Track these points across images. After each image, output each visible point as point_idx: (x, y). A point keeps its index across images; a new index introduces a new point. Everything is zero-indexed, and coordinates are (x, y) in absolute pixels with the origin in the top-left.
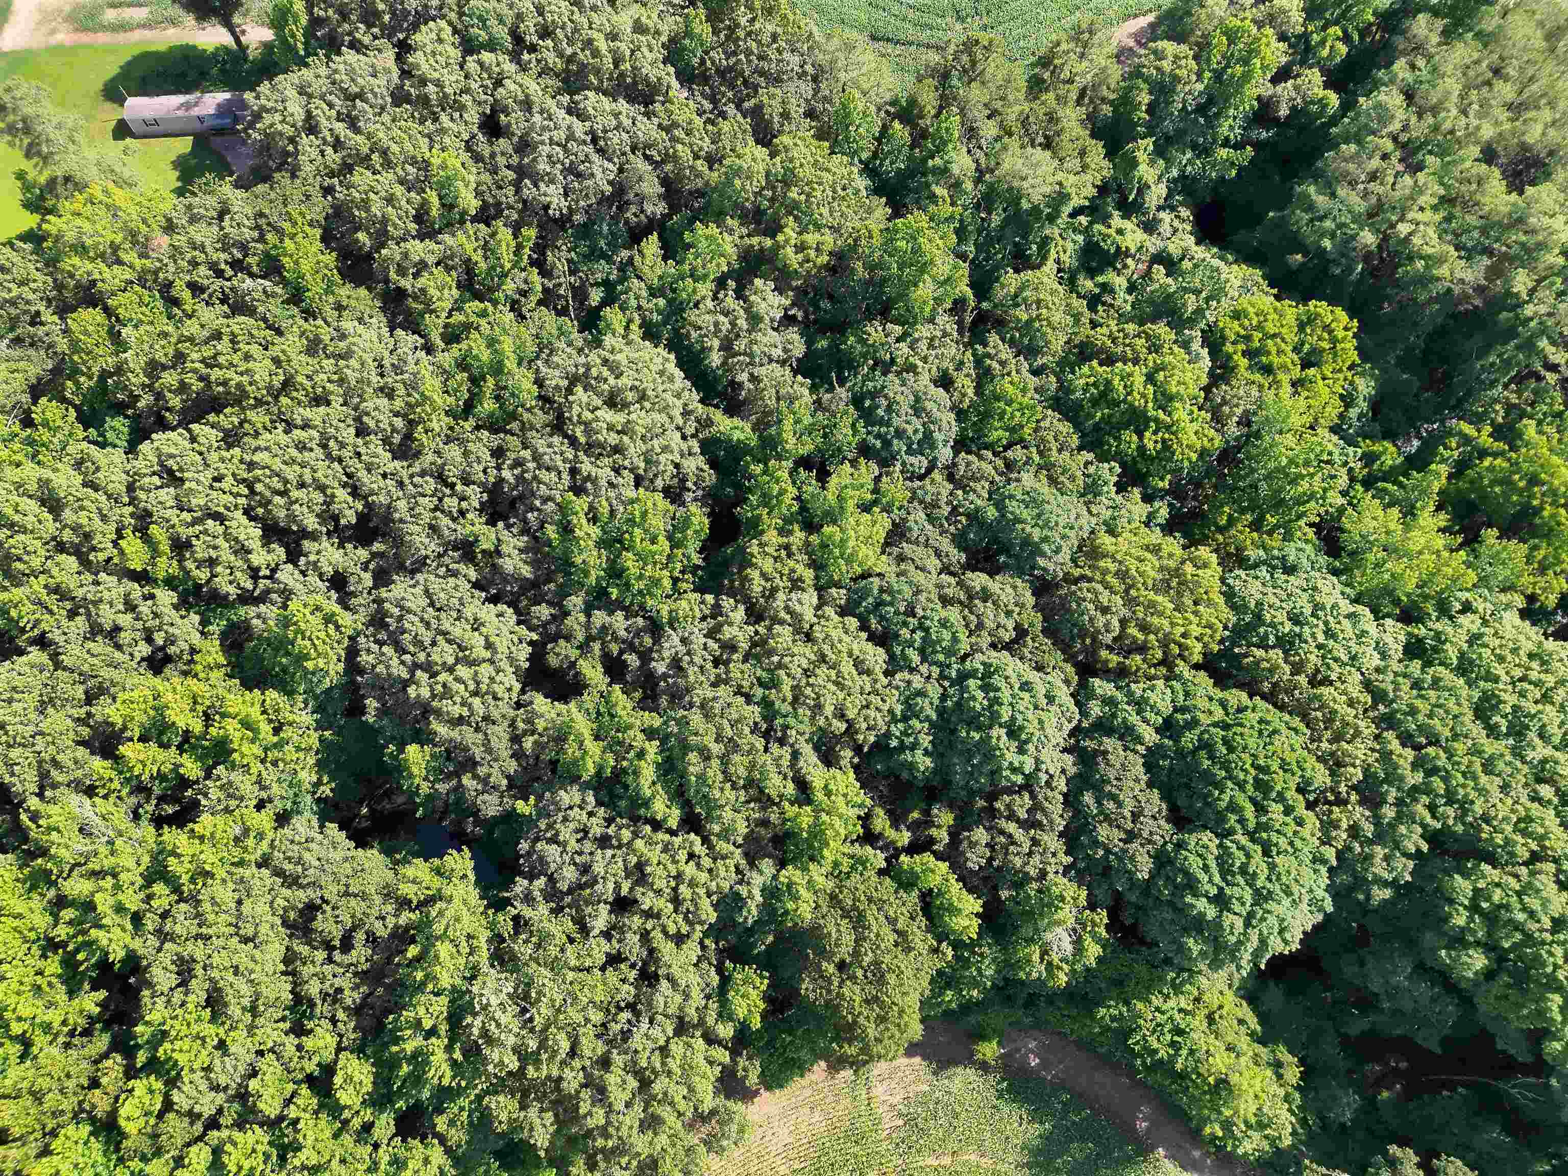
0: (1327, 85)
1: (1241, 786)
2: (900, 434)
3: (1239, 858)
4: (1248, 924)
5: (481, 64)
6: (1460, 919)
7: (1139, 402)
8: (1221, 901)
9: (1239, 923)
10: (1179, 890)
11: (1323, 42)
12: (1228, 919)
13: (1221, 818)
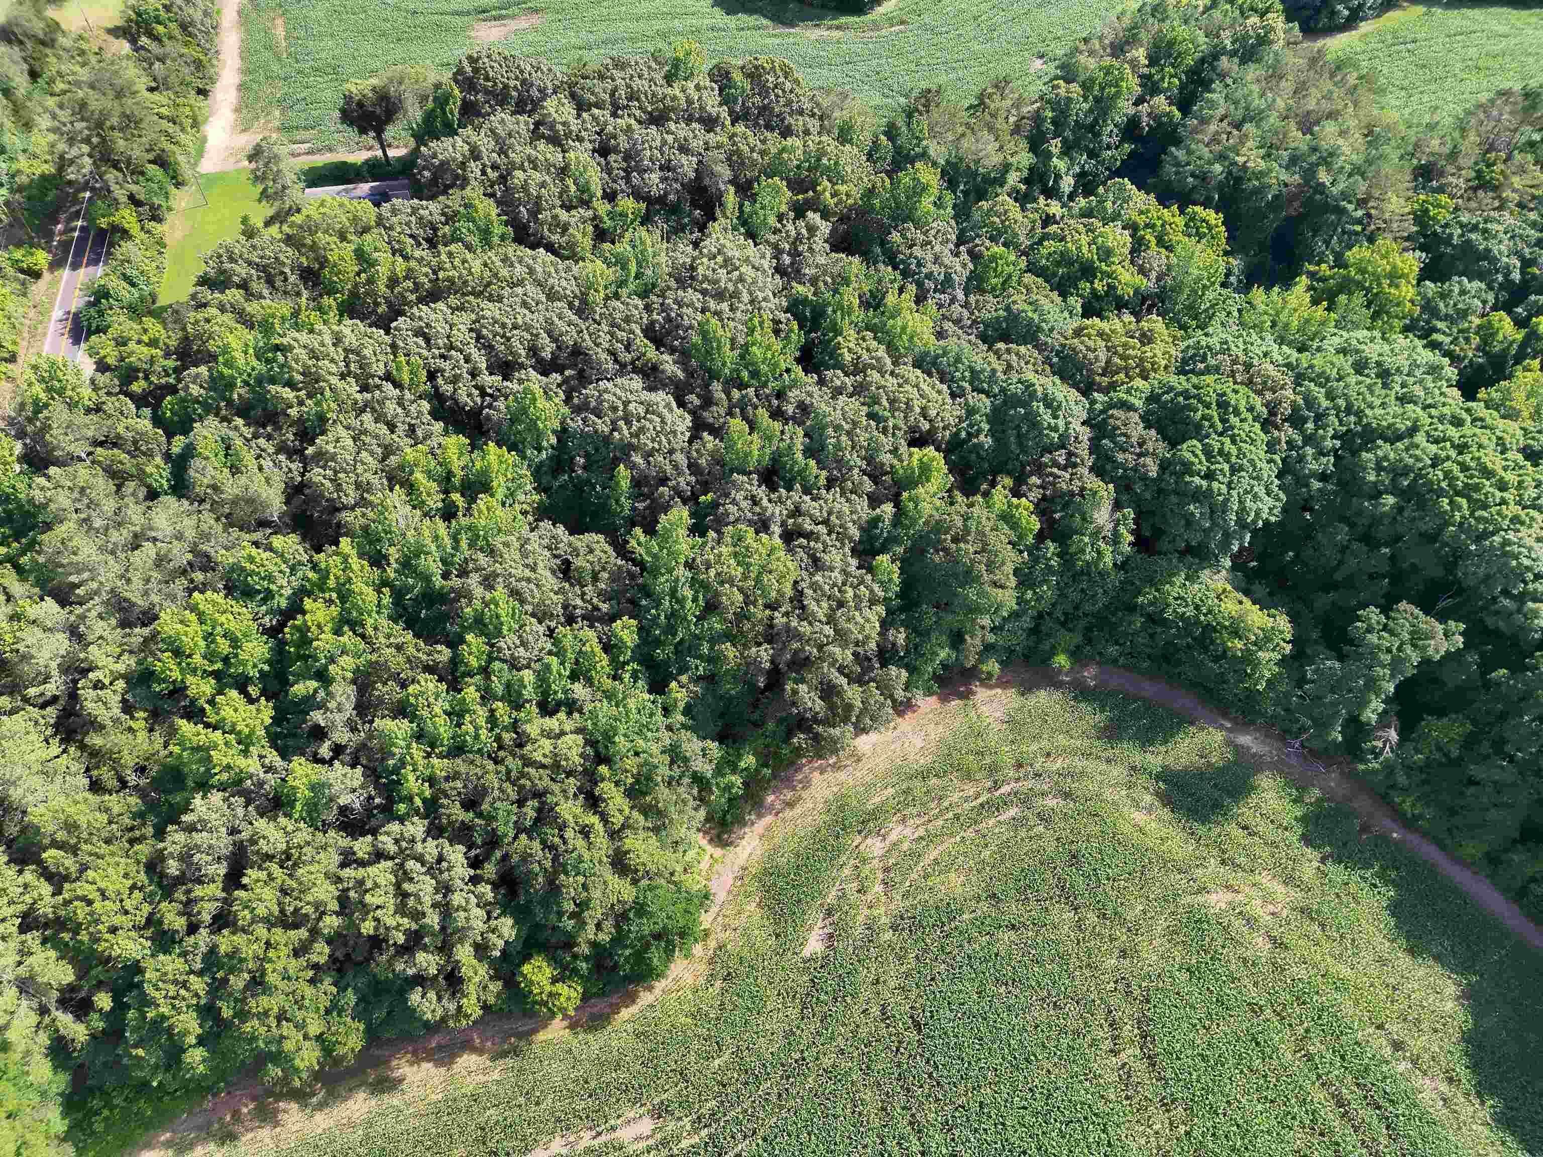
0: (1170, 105)
1: (1208, 406)
2: (929, 276)
3: (1217, 446)
4: (1230, 488)
5: (593, 116)
6: (1372, 477)
7: (1088, 255)
8: (1209, 476)
9: (1224, 490)
10: (1180, 475)
11: (1163, 79)
12: (1215, 485)
13: (1199, 427)
